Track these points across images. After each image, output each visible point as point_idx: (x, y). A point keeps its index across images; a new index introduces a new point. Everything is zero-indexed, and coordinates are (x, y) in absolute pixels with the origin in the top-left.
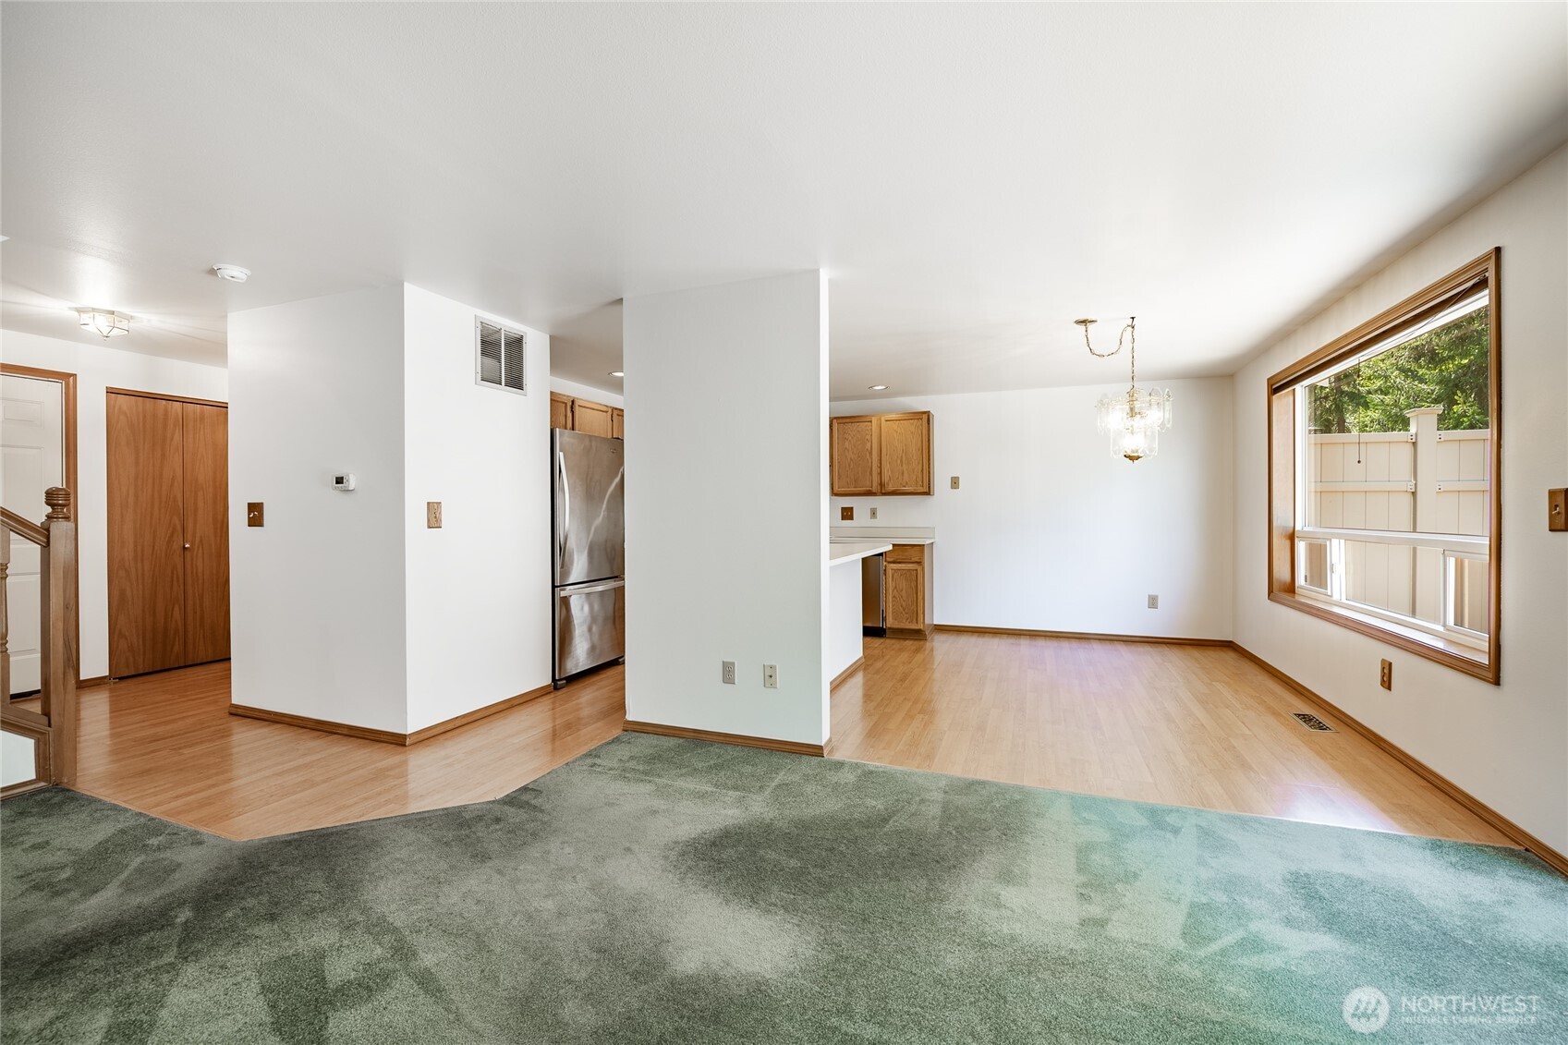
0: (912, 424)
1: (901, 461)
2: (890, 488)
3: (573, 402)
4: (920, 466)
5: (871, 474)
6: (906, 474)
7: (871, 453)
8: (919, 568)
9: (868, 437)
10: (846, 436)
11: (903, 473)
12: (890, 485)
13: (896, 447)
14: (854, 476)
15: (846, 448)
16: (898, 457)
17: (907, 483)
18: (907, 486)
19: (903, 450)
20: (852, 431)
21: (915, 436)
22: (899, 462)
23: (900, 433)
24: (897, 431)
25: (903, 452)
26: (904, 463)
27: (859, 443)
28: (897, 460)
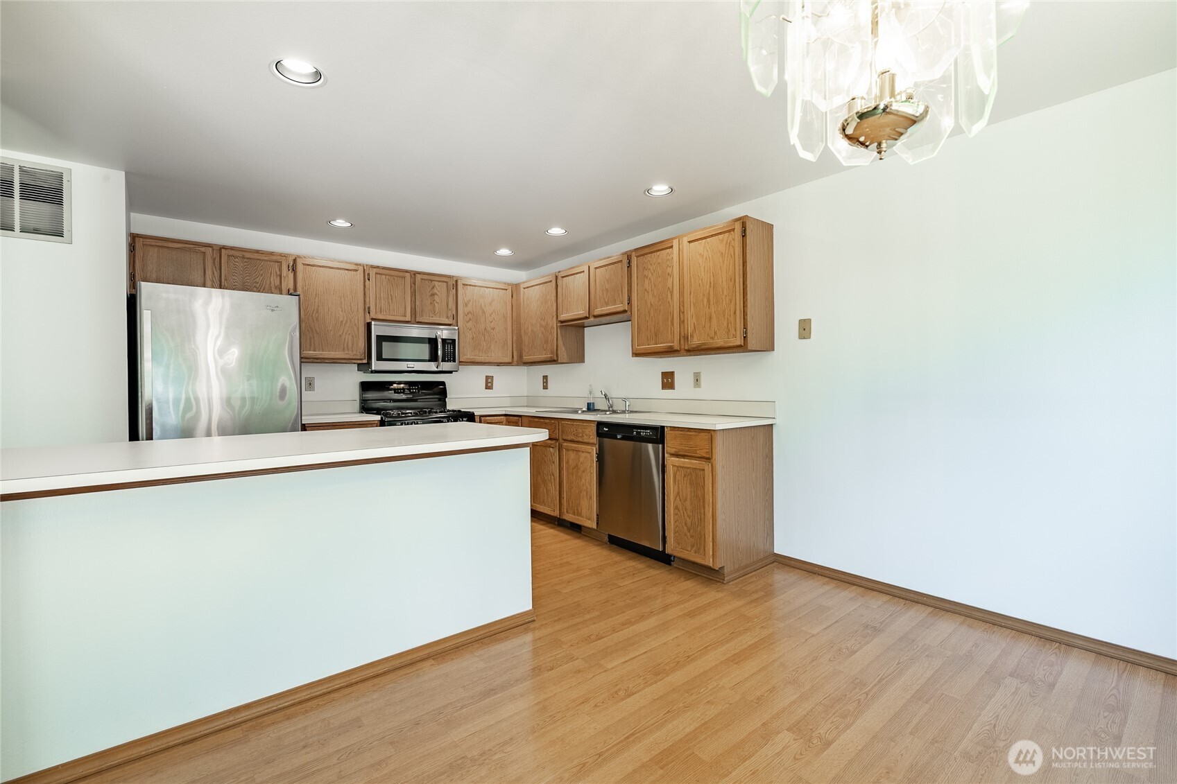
0: (722, 240)
1: (709, 300)
2: (695, 341)
3: (295, 261)
4: (732, 306)
5: (673, 324)
6: (714, 320)
7: (672, 293)
8: (707, 467)
9: (669, 270)
10: (646, 273)
11: (710, 318)
12: (695, 339)
13: (702, 280)
14: (655, 328)
15: (646, 290)
16: (704, 295)
17: (715, 333)
18: (716, 338)
19: (710, 283)
20: (651, 265)
21: (726, 258)
22: (705, 300)
23: (706, 258)
24: (703, 256)
25: (710, 286)
26: (712, 303)
27: (660, 279)
28: (703, 300)
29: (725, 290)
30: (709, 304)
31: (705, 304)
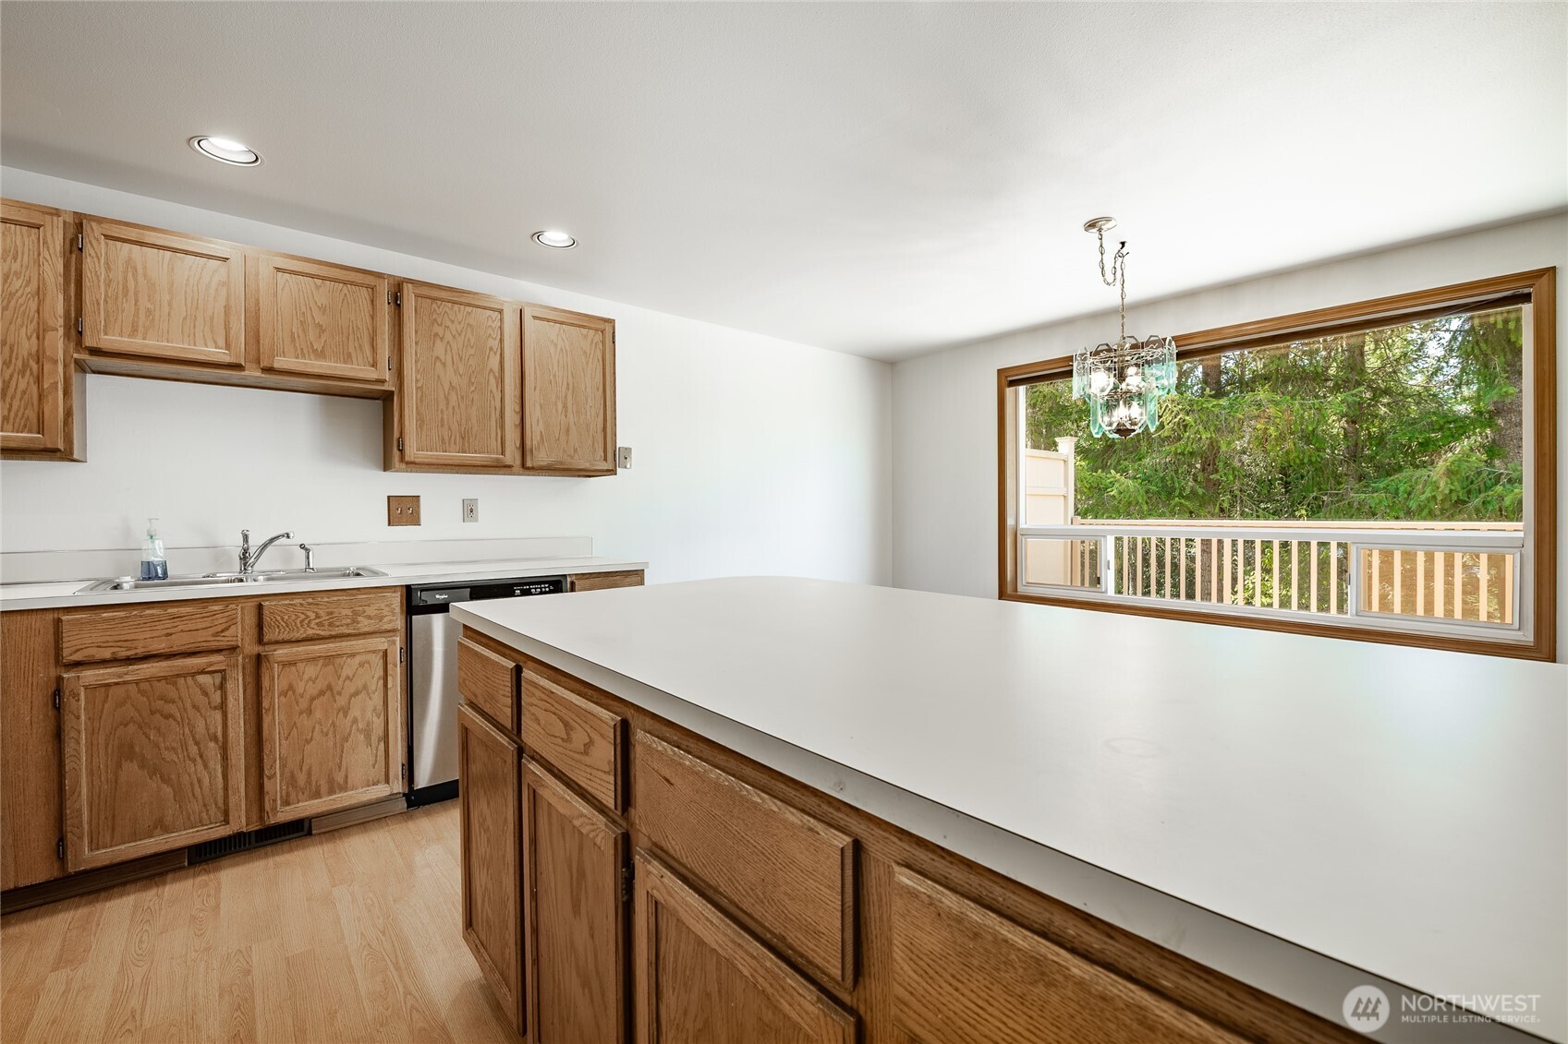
0: (587, 337)
2: (544, 458)
4: (601, 419)
5: (502, 428)
6: (573, 433)
7: (499, 380)
10: (439, 330)
12: (544, 452)
13: (555, 375)
14: (460, 425)
15: (437, 358)
16: (557, 397)
17: (575, 450)
18: (576, 457)
19: (568, 384)
20: (453, 322)
21: (591, 361)
22: (560, 406)
23: (561, 350)
24: (556, 345)
25: (568, 389)
26: (570, 410)
27: (472, 351)
28: (556, 404)
29: (589, 400)
30: (566, 411)
31: (560, 410)
